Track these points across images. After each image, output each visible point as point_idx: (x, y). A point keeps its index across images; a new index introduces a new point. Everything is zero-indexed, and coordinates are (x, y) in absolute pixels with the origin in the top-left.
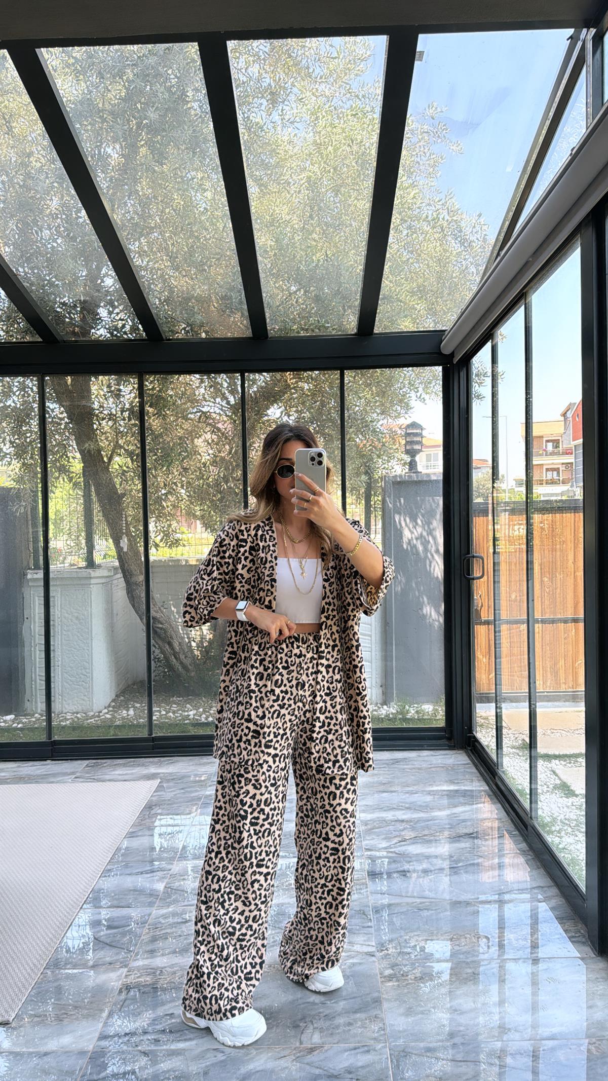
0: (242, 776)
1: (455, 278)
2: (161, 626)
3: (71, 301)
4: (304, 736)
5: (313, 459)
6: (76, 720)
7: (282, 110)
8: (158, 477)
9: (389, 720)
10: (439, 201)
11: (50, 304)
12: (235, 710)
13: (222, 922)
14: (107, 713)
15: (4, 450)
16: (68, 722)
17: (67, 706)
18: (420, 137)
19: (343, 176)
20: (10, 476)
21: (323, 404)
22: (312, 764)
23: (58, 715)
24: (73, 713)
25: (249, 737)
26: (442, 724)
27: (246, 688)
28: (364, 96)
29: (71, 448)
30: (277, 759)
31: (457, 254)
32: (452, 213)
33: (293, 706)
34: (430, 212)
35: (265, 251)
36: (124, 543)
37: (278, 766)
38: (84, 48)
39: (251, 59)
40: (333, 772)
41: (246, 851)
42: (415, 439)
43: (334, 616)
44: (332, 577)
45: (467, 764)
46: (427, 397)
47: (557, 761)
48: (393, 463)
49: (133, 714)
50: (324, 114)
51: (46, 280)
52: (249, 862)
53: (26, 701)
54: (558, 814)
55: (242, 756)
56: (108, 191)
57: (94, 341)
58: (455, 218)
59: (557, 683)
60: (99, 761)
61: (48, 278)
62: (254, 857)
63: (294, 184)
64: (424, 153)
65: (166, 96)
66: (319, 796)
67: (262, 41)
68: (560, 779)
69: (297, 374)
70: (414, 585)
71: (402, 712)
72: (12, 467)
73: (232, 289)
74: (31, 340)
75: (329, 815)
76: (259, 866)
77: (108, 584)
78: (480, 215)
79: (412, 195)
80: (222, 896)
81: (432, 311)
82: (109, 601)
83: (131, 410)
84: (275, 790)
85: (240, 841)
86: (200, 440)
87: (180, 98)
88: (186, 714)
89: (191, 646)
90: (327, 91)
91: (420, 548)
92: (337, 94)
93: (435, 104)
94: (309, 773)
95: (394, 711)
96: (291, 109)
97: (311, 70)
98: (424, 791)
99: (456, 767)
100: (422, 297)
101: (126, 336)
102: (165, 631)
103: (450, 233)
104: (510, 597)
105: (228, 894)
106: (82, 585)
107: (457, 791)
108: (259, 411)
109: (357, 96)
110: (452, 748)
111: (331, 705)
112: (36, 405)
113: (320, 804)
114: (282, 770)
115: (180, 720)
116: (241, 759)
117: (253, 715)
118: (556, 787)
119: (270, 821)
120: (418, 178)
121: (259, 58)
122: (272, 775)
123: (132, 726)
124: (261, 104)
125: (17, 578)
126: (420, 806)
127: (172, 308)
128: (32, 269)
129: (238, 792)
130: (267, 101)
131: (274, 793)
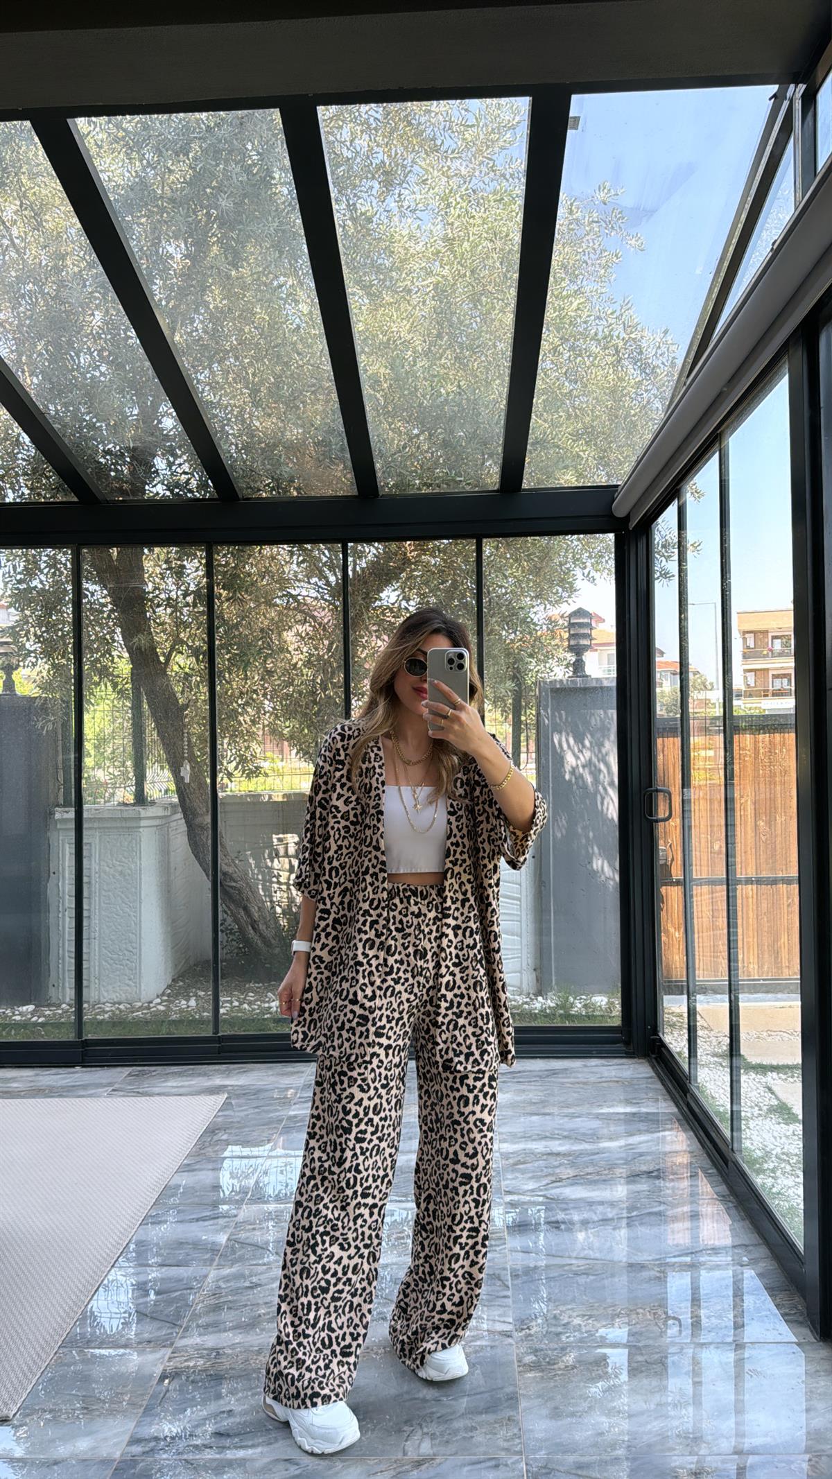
0: (345, 1074)
1: (634, 416)
2: (234, 884)
3: (118, 448)
4: (427, 1020)
5: (451, 661)
6: (118, 1012)
7: (400, 195)
8: (232, 682)
9: (545, 1017)
10: (612, 314)
11: (89, 452)
12: (338, 987)
13: (312, 1272)
14: (159, 1004)
15: (27, 646)
16: (106, 1016)
17: (106, 994)
18: (587, 228)
19: (484, 281)
20: (35, 682)
21: (455, 585)
22: (438, 1058)
23: (93, 1007)
24: (114, 1003)
25: (354, 1024)
26: (617, 1022)
27: (352, 959)
28: (512, 176)
29: (116, 644)
30: (391, 1052)
31: (635, 383)
32: (629, 330)
33: (411, 981)
34: (601, 329)
35: (377, 382)
36: (186, 771)
37: (391, 1061)
38: (137, 118)
39: (359, 128)
40: (465, 1068)
41: (349, 1175)
42: (582, 631)
43: (464, 861)
44: (460, 809)
45: (651, 1078)
46: (597, 575)
47: (775, 1075)
48: (552, 663)
49: (192, 1004)
50: (459, 199)
51: (85, 420)
52: (352, 1191)
53: (50, 986)
54: (773, 1147)
55: (343, 1049)
56: (168, 303)
57: (148, 500)
58: (633, 336)
59: (778, 968)
60: (146, 1068)
61: (88, 418)
62: (358, 1184)
63: (416, 293)
64: (594, 249)
65: (244, 178)
66: (445, 1102)
67: (373, 105)
68: (777, 1098)
69: (419, 545)
70: (580, 830)
71: (564, 1006)
72: (37, 669)
73: (331, 431)
74: (65, 500)
75: (458, 1128)
76: (364, 1196)
77: (163, 826)
78: (666, 332)
79: (575, 306)
80: (314, 1237)
81: (603, 461)
82: (165, 851)
83: (197, 594)
84: (387, 1094)
85: (341, 1162)
86: (291, 633)
87: (263, 180)
88: (267, 1005)
89: (275, 913)
90: (462, 169)
91: (589, 779)
92: (477, 173)
93: (607, 184)
94: (434, 1071)
95: (552, 1005)
96: (412, 194)
97: (439, 142)
98: (589, 1114)
99: (635, 1082)
100: (591, 441)
101: (189, 495)
102: (240, 891)
103: (626, 356)
104: (712, 847)
105: (322, 1235)
106: (129, 828)
107: (634, 1114)
108: (367, 594)
109: (503, 175)
110: (630, 1055)
111: (462, 978)
112: (70, 587)
113: (446, 1113)
114: (397, 1066)
115: (257, 1014)
116: (341, 1053)
117: (360, 995)
118: (772, 1110)
119: (379, 1134)
120: (585, 283)
121: (369, 127)
122: (384, 1073)
123: (193, 1022)
124: (372, 188)
125: (41, 818)
126: (584, 1134)
127: (252, 458)
128: (65, 405)
129: (339, 1095)
130: (380, 183)
131: (385, 1097)
